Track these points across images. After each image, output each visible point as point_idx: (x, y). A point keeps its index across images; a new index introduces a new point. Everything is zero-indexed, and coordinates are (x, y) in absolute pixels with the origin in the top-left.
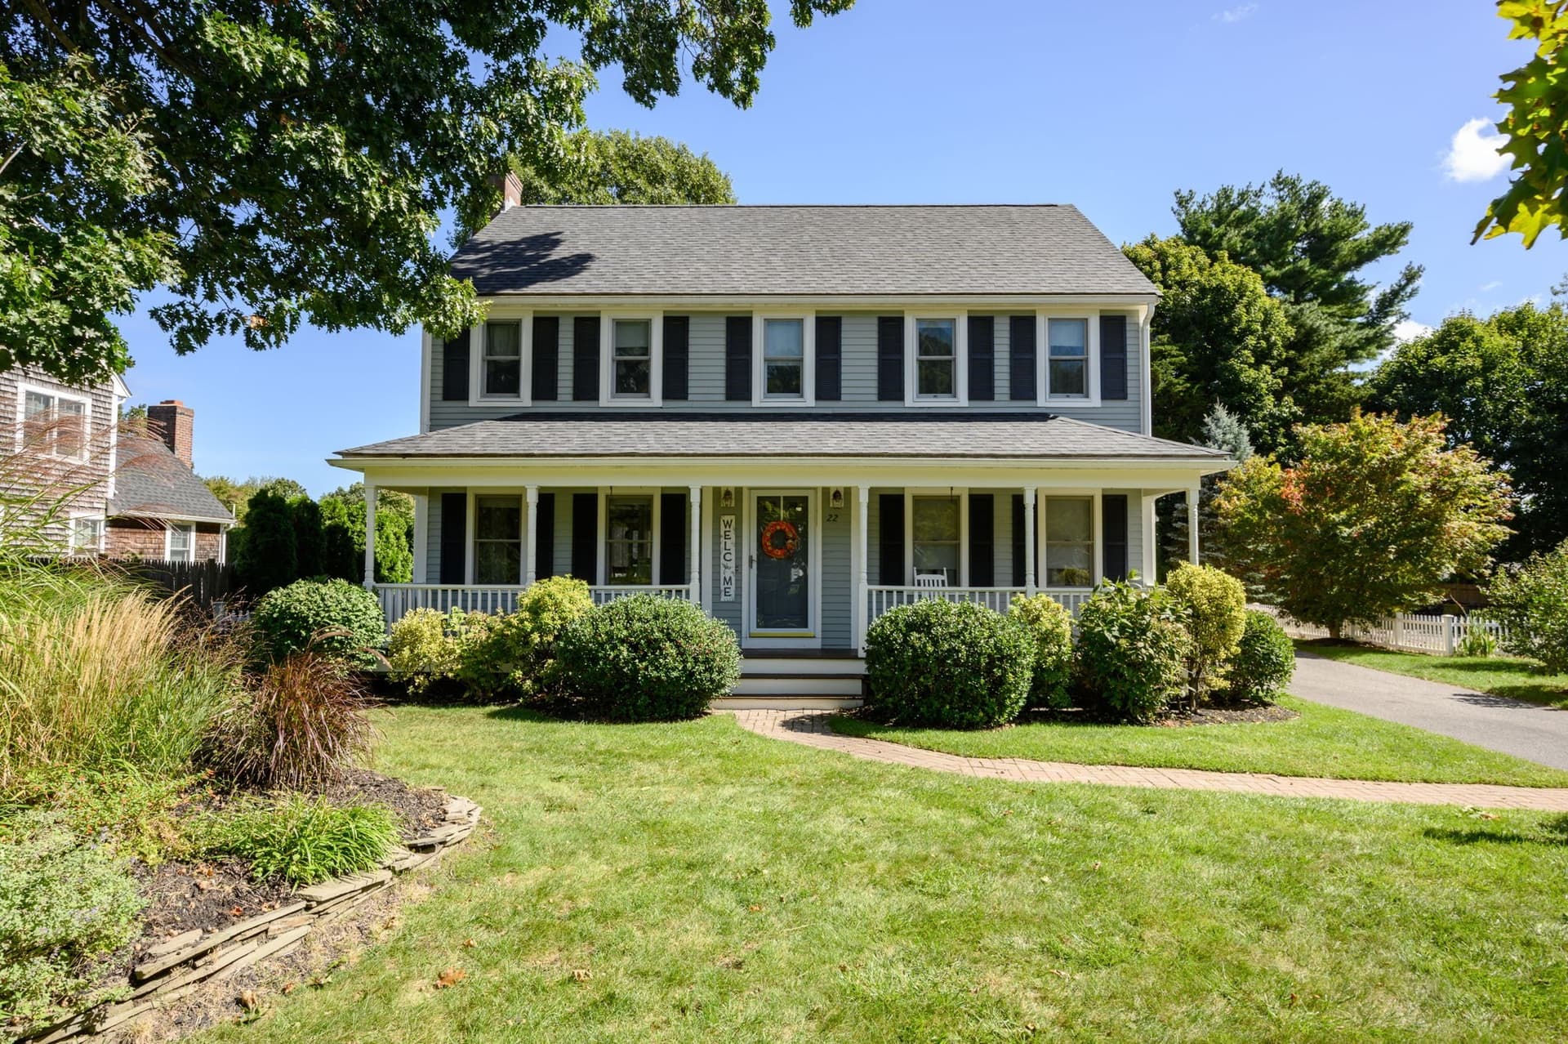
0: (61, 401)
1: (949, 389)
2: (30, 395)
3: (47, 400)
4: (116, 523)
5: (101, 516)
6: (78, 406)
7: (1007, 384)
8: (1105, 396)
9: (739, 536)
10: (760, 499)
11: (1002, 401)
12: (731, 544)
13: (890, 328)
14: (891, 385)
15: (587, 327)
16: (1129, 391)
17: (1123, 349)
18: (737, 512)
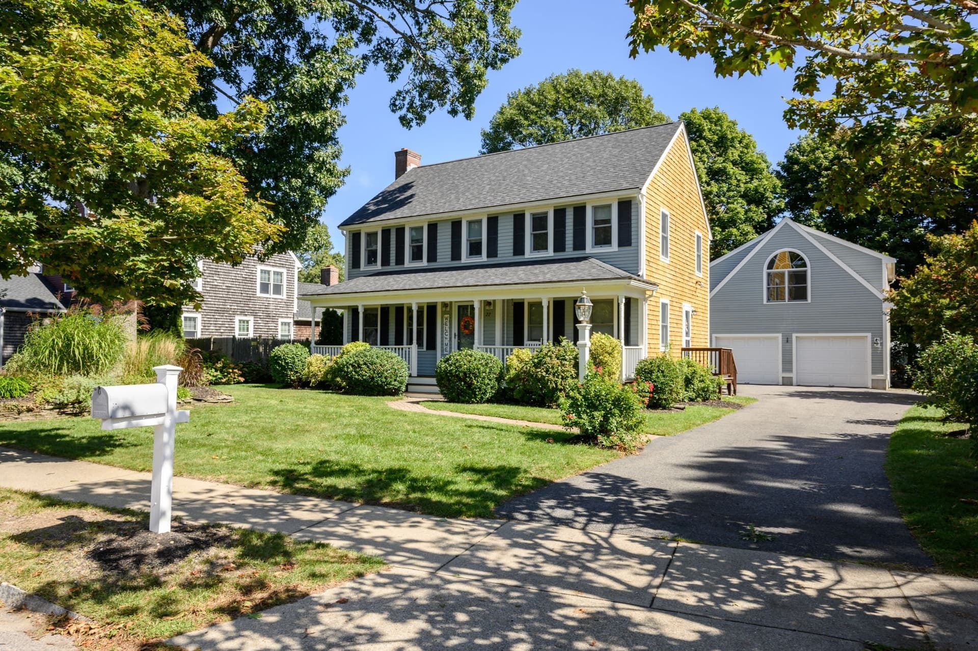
0: (274, 272)
1: (545, 248)
2: (262, 271)
3: (269, 272)
4: (297, 323)
5: (291, 321)
6: (281, 274)
7: (572, 242)
8: (620, 245)
9: (451, 324)
10: (459, 307)
11: (569, 252)
12: (448, 329)
13: (519, 219)
14: (519, 248)
15: (400, 231)
16: (633, 241)
17: (629, 219)
18: (450, 313)
